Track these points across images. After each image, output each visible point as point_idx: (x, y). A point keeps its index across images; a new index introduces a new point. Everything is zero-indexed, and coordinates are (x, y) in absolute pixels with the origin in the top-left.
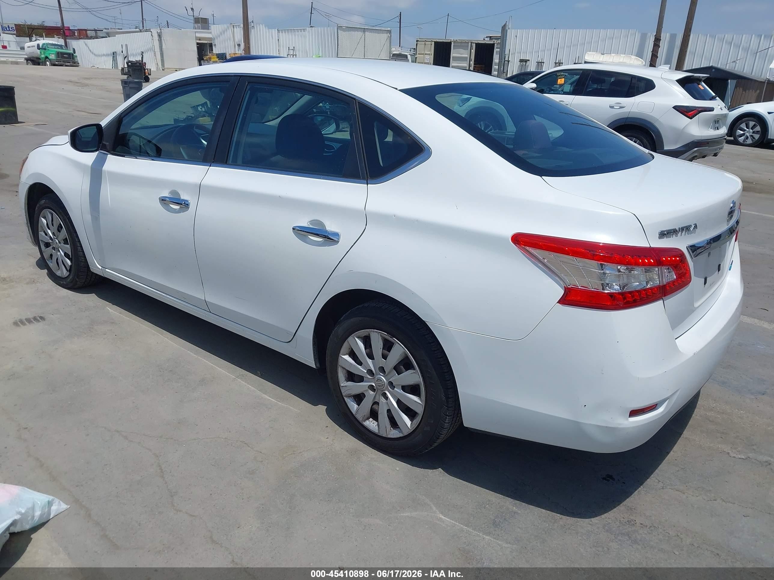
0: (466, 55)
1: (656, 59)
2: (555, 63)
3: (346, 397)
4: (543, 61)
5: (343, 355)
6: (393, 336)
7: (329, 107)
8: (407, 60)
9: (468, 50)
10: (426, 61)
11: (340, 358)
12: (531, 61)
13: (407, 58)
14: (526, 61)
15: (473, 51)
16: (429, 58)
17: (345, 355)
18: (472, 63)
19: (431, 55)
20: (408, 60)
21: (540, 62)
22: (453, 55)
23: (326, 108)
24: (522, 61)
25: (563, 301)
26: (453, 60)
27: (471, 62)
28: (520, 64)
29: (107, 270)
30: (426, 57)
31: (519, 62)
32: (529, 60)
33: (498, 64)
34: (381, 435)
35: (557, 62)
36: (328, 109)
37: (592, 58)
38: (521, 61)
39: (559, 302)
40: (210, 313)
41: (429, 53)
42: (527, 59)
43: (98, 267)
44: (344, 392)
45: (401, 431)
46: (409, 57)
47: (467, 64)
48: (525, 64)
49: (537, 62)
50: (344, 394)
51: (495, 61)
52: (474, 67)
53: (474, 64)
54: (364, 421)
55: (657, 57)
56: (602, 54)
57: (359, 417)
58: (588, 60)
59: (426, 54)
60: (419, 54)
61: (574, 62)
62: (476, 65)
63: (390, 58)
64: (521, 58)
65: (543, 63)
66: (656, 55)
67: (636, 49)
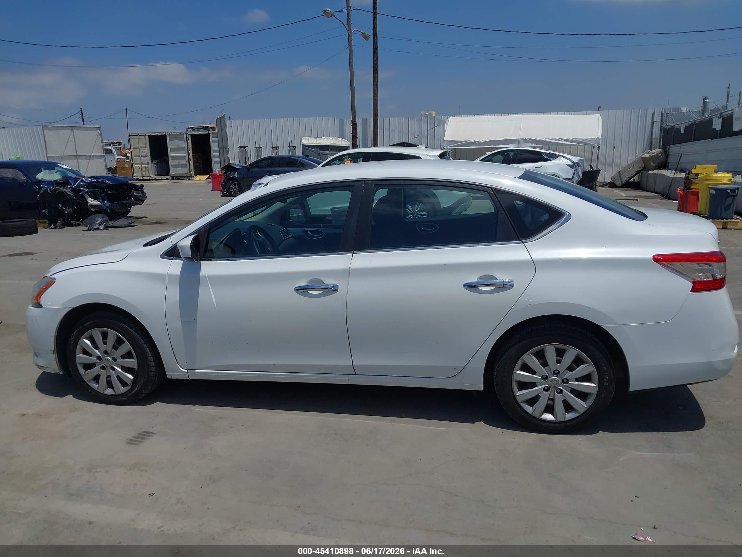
0: (184, 146)
1: (356, 139)
2: (272, 147)
3: (522, 403)
4: (260, 146)
5: (516, 371)
6: (567, 344)
7: (108, 205)
8: (112, 154)
9: (184, 140)
10: (143, 154)
11: (514, 374)
12: (249, 146)
13: (112, 152)
14: (245, 147)
15: (190, 142)
16: (145, 150)
17: (518, 371)
18: (191, 152)
19: (147, 148)
20: (114, 154)
21: (258, 148)
22: (170, 146)
23: (106, 206)
24: (242, 147)
25: (694, 290)
26: (171, 151)
27: (189, 152)
28: (240, 150)
29: (196, 371)
30: (142, 150)
31: (239, 149)
32: (247, 146)
33: (218, 151)
34: (559, 421)
35: (274, 146)
36: (108, 207)
37: (308, 142)
38: (240, 147)
39: (691, 291)
40: (356, 375)
41: (145, 146)
42: (245, 145)
43: (182, 371)
44: (519, 400)
45: (578, 412)
46: (114, 151)
47: (186, 154)
48: (245, 150)
49: (255, 148)
50: (519, 401)
51: (213, 149)
52: (193, 155)
53: (193, 153)
54: (541, 416)
55: (357, 138)
56: (315, 138)
57: (536, 415)
58: (305, 143)
59: (141, 147)
60: (134, 148)
61: (289, 146)
62: (194, 154)
63: (104, 154)
64: (240, 145)
65: (260, 148)
66: (356, 137)
67: (337, 132)
